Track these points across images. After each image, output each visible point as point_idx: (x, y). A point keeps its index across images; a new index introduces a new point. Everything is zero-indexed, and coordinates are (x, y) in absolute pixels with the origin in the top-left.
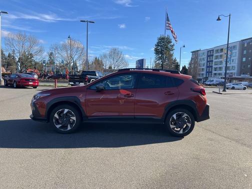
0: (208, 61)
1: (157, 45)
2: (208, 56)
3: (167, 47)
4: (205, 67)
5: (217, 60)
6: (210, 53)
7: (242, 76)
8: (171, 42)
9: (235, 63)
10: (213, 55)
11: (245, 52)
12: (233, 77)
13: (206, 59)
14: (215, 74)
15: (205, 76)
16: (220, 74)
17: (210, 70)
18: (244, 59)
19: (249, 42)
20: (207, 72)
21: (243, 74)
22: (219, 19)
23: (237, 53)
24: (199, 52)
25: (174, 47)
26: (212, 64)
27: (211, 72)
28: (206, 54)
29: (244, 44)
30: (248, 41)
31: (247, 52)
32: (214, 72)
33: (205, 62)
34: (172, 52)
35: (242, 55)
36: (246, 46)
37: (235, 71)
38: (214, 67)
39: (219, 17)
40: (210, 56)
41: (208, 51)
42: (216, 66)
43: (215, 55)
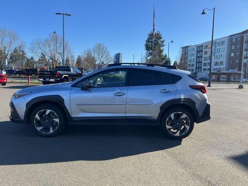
0: (197, 57)
1: (148, 41)
2: (198, 52)
3: (157, 43)
4: (195, 63)
5: (206, 56)
6: (200, 48)
7: (230, 71)
8: (161, 38)
9: (224, 58)
10: (202, 51)
11: (233, 47)
12: (222, 72)
13: (195, 55)
14: (205, 69)
15: (194, 72)
17: (200, 66)
18: (232, 55)
19: (237, 38)
20: (197, 68)
21: (232, 69)
22: (203, 13)
23: (226, 48)
24: (189, 48)
25: (164, 43)
26: (202, 59)
27: (201, 68)
28: (196, 50)
29: (232, 40)
30: (236, 36)
31: (235, 47)
32: (203, 67)
33: (195, 57)
34: (162, 48)
35: (230, 51)
36: (234, 41)
37: (224, 66)
38: (203, 62)
39: (204, 11)
40: (200, 51)
41: (198, 47)
42: (205, 62)
43: (204, 50)
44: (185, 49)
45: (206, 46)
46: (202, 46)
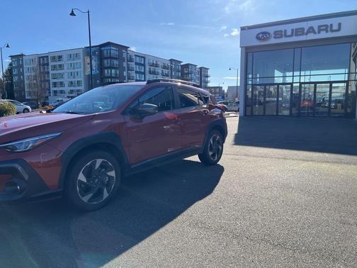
0: (41, 73)
2: (40, 65)
5: (55, 72)
6: (43, 60)
9: (81, 77)
10: (48, 64)
16: (62, 92)
17: (47, 87)
19: (95, 51)
22: (72, 14)
24: (24, 57)
26: (48, 77)
27: (49, 89)
28: (37, 62)
33: (37, 73)
40: (44, 65)
41: (40, 57)
42: (55, 81)
43: (51, 64)
44: (17, 58)
45: (54, 58)
46: (48, 57)
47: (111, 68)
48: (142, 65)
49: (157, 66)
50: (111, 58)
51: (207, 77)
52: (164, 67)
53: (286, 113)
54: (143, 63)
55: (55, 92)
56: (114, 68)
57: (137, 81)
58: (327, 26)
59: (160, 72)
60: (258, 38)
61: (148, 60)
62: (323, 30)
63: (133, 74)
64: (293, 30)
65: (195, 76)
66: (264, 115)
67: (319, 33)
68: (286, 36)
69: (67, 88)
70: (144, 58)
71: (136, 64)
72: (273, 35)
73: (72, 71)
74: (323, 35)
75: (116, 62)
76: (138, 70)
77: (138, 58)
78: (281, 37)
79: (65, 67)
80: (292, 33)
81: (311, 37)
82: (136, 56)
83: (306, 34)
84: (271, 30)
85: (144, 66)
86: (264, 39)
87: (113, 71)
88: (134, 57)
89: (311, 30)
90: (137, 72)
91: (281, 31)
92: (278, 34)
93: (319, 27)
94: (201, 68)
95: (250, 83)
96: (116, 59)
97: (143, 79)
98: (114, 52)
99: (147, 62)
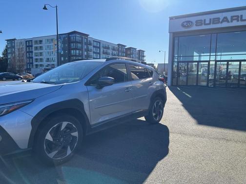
0: (27, 52)
2: (27, 46)
4: (24, 58)
5: (37, 51)
6: (29, 43)
9: (55, 55)
10: (32, 46)
13: (24, 49)
15: (25, 67)
16: (41, 65)
17: (31, 62)
20: (27, 63)
22: (45, 8)
24: (16, 41)
26: (32, 55)
27: (32, 63)
28: (24, 44)
30: (64, 36)
31: (63, 46)
32: (35, 63)
33: (24, 52)
38: (34, 58)
39: (45, 6)
40: (29, 46)
41: (26, 41)
42: (37, 57)
43: (34, 46)
44: (11, 41)
45: (36, 42)
46: (32, 41)
47: (76, 49)
48: (98, 47)
49: (108, 48)
50: (76, 42)
51: (144, 57)
52: (114, 49)
53: (204, 84)
54: (98, 46)
55: (37, 65)
56: (78, 49)
57: (94, 58)
58: (238, 16)
59: (111, 52)
60: (183, 26)
61: (103, 44)
62: (235, 19)
63: (91, 53)
64: (210, 19)
65: (135, 56)
66: (187, 85)
67: (232, 21)
68: (205, 24)
69: (45, 63)
70: (100, 43)
71: (94, 47)
72: (195, 24)
73: (49, 51)
74: (235, 23)
75: (79, 45)
76: (95, 51)
77: (95, 43)
78: (201, 25)
79: (44, 48)
80: (210, 22)
81: (225, 25)
82: (94, 41)
83: (222, 23)
84: (193, 19)
85: (100, 48)
86: (188, 27)
87: (77, 51)
88: (92, 42)
89: (225, 19)
90: (94, 53)
91: (202, 20)
92: (199, 23)
93: (232, 17)
94: (139, 51)
95: (176, 60)
96: (79, 43)
97: (98, 57)
98: (78, 38)
99: (101, 45)
